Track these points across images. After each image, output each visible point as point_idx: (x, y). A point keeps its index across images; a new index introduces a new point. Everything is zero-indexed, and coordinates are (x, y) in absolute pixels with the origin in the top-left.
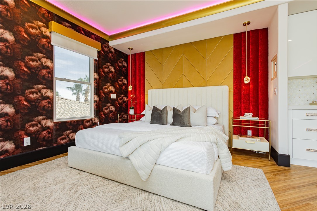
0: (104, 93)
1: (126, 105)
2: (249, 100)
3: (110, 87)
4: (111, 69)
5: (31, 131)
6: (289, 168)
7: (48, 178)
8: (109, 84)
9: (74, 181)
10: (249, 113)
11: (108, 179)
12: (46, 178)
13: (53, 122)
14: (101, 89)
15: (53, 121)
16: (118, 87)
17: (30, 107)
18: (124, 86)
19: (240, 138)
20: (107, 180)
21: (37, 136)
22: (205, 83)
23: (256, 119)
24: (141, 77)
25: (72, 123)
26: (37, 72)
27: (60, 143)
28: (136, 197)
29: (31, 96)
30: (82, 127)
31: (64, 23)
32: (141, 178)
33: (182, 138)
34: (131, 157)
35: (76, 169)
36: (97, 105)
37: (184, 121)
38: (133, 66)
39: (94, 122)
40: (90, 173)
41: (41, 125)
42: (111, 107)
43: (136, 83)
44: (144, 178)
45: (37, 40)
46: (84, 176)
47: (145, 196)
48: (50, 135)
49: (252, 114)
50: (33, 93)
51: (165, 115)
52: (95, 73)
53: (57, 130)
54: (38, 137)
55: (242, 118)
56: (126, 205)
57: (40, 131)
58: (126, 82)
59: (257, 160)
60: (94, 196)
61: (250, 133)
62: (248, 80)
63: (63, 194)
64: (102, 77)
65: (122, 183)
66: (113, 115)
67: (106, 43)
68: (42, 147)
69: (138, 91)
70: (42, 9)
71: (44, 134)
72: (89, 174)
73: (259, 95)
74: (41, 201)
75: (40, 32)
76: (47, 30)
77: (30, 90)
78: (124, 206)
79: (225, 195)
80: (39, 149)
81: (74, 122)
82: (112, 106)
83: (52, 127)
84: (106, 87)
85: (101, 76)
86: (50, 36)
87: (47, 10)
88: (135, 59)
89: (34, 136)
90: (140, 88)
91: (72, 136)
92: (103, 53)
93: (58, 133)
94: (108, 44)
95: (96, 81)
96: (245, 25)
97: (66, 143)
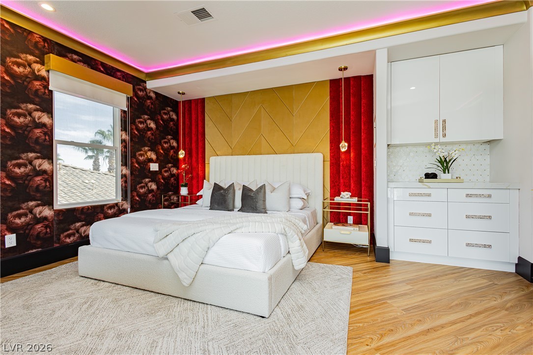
0: (138, 162)
1: (175, 180)
2: (350, 174)
3: (149, 153)
4: (150, 124)
5: (18, 224)
6: (387, 264)
7: (47, 292)
8: (146, 148)
9: (88, 295)
10: (347, 193)
11: (139, 289)
12: (44, 292)
13: (52, 210)
14: (134, 156)
15: (53, 208)
16: (162, 152)
17: (14, 188)
18: (172, 151)
19: (335, 227)
20: (137, 290)
21: (27, 231)
22: (293, 149)
23: (355, 200)
24: (200, 137)
25: (85, 211)
26: (26, 133)
27: (65, 242)
28: (175, 308)
29: (17, 170)
30: (102, 216)
31: (69, 55)
32: (183, 283)
33: (237, 229)
34: (170, 256)
35: (91, 278)
36: (126, 182)
37: (256, 204)
38: (187, 120)
39: (121, 208)
40: (113, 283)
41: (33, 216)
42: (150, 184)
43: (191, 146)
44: (186, 283)
45: (25, 83)
46: (103, 287)
47: (187, 305)
48: (48, 230)
49: (350, 194)
50: (19, 166)
51: (230, 196)
52: (123, 132)
53: (60, 222)
54: (28, 234)
55: (337, 199)
56: (159, 317)
57: (31, 224)
58: (175, 144)
59: (354, 256)
60: (116, 311)
61: (350, 219)
62: (345, 146)
63: (71, 310)
64: (135, 137)
65: (158, 293)
66: (153, 196)
67: (142, 84)
68: (35, 249)
69: (194, 159)
70: (34, 35)
71: (39, 228)
72: (111, 284)
73: (362, 167)
74: (39, 320)
75: (30, 71)
76: (43, 67)
77: (14, 162)
78: (157, 318)
79: (291, 299)
80: (31, 251)
81: (88, 208)
82: (152, 182)
83: (52, 217)
84: (142, 152)
85: (132, 137)
86: (47, 77)
87: (42, 37)
88: (190, 107)
89: (21, 232)
90: (197, 153)
91: (85, 231)
92: (136, 99)
93: (62, 226)
94: (145, 85)
95: (124, 144)
96: (340, 70)
97: (75, 242)
